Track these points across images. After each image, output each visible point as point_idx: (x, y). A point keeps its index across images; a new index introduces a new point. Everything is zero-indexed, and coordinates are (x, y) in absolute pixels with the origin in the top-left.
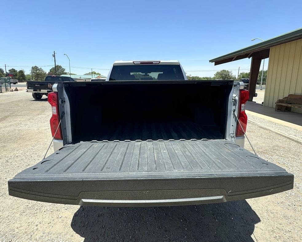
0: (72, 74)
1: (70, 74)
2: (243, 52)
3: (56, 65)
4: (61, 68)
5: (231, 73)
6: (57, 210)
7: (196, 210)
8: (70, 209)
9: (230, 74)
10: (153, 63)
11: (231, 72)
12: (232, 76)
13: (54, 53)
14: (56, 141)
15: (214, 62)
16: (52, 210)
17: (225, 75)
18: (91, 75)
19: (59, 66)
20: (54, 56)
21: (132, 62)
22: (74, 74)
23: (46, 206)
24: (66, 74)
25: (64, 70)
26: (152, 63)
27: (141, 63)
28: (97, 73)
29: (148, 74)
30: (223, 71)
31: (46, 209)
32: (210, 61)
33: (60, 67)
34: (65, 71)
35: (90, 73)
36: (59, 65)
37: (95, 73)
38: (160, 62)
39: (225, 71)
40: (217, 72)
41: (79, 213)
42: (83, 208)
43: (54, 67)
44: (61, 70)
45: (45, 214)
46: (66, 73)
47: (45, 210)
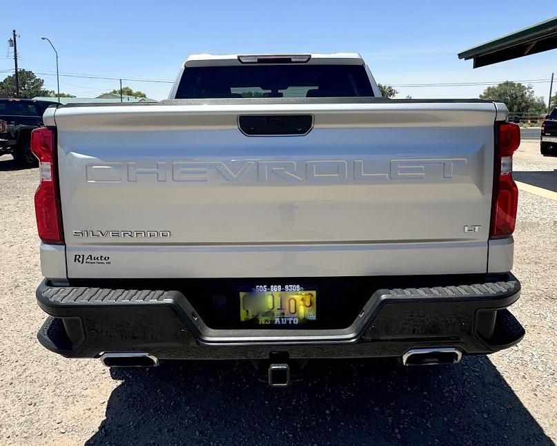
0: (63, 95)
1: (59, 96)
2: (550, 29)
3: (19, 70)
4: (32, 78)
5: (531, 90)
6: (40, 433)
7: (399, 436)
8: (73, 432)
9: (528, 94)
10: (293, 60)
11: (529, 88)
12: (533, 100)
13: (15, 35)
14: (48, 247)
15: (472, 60)
16: (25, 435)
17: (511, 96)
18: (119, 98)
19: (27, 72)
20: (13, 43)
21: (235, 57)
22: (68, 96)
23: (10, 426)
24: (45, 94)
25: (42, 83)
26: (289, 60)
27: (260, 61)
28: (134, 92)
29: (279, 91)
30: (507, 84)
31: (11, 431)
32: (461, 56)
33: (30, 75)
34: (43, 88)
35: (115, 92)
36: (27, 70)
37: (130, 93)
38: (309, 59)
39: (512, 84)
40: (489, 89)
41: (95, 442)
42: (105, 431)
43: (12, 74)
44: (33, 84)
45: (9, 442)
46: (47, 92)
47: (10, 434)
